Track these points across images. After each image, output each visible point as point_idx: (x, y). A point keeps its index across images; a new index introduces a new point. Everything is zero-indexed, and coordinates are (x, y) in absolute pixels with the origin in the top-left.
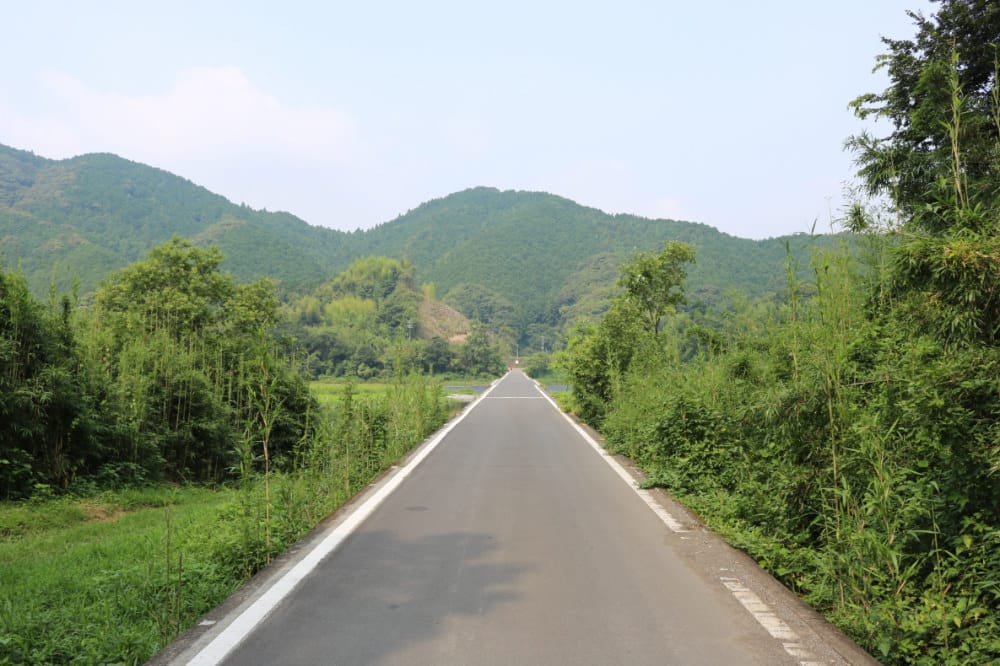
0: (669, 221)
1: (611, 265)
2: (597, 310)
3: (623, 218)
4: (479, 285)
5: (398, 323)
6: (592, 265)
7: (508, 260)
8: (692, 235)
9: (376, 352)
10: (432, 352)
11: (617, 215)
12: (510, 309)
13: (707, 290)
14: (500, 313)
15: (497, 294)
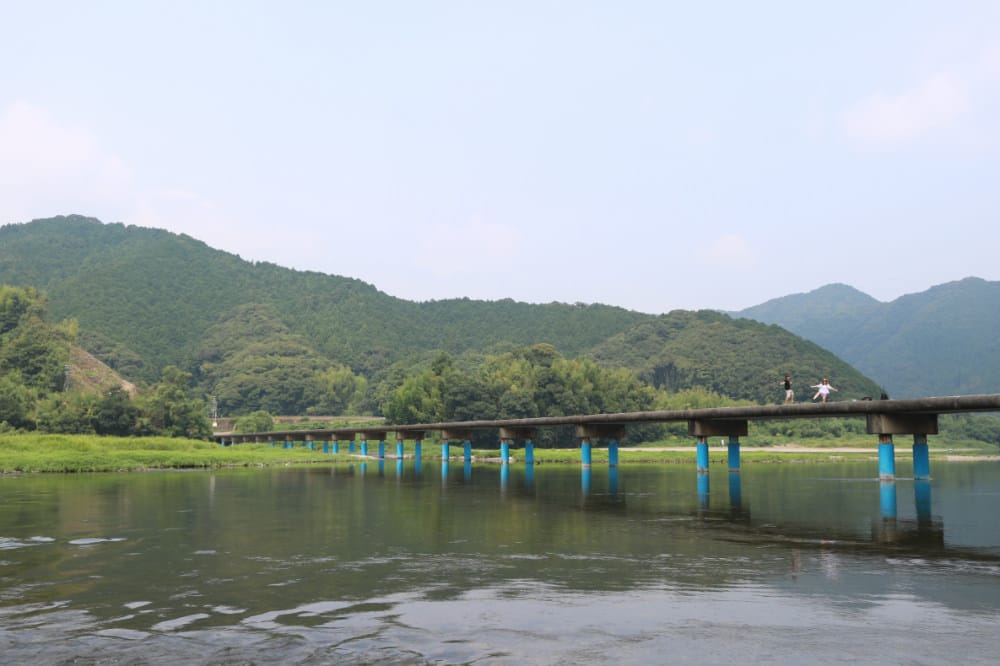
0: (320, 274)
1: (265, 318)
2: (261, 368)
3: (265, 267)
4: (94, 333)
5: (37, 370)
6: (238, 317)
7: (130, 305)
8: (350, 291)
9: (23, 405)
10: (109, 408)
11: (258, 263)
12: (139, 364)
13: (376, 352)
14: (125, 368)
15: (121, 345)
